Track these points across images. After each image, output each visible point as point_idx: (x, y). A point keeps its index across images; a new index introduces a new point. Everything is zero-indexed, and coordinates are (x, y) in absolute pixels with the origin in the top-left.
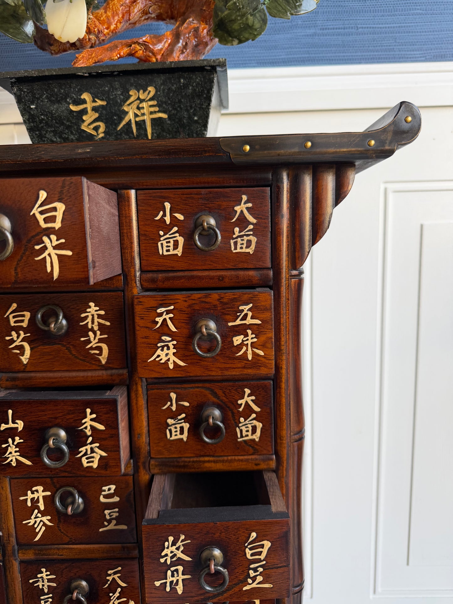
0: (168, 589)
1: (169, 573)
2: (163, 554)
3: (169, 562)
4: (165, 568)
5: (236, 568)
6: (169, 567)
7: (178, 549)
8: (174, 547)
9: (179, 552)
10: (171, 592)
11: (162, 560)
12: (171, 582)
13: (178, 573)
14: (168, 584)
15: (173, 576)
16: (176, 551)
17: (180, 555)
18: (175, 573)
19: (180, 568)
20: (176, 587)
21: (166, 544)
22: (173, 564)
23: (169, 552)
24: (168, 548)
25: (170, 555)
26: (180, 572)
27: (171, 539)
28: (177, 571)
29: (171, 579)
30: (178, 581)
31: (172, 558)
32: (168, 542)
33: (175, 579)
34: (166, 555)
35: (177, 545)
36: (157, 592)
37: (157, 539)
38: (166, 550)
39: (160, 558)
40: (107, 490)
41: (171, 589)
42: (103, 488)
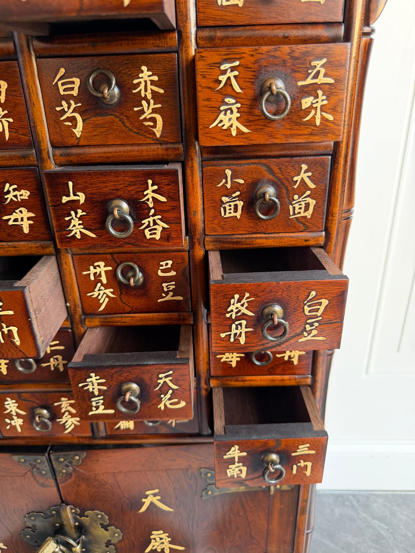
0: (232, 340)
1: (234, 326)
2: (229, 310)
3: (234, 317)
4: (230, 322)
6: (234, 321)
7: (242, 305)
8: (239, 304)
9: (244, 308)
10: (235, 342)
11: (228, 315)
12: (235, 334)
13: (241, 327)
14: (232, 336)
15: (237, 328)
16: (241, 307)
17: (244, 311)
18: (239, 326)
19: (244, 322)
20: (239, 338)
21: (232, 301)
22: (238, 319)
23: (235, 308)
24: (233, 304)
25: (235, 311)
26: (244, 326)
27: (237, 296)
28: (240, 324)
29: (236, 331)
30: (241, 333)
31: (237, 313)
32: (234, 299)
33: (238, 332)
34: (232, 311)
35: (242, 302)
36: (222, 342)
37: (224, 296)
38: (232, 306)
39: (226, 314)
40: (164, 265)
41: (235, 340)
42: (161, 263)
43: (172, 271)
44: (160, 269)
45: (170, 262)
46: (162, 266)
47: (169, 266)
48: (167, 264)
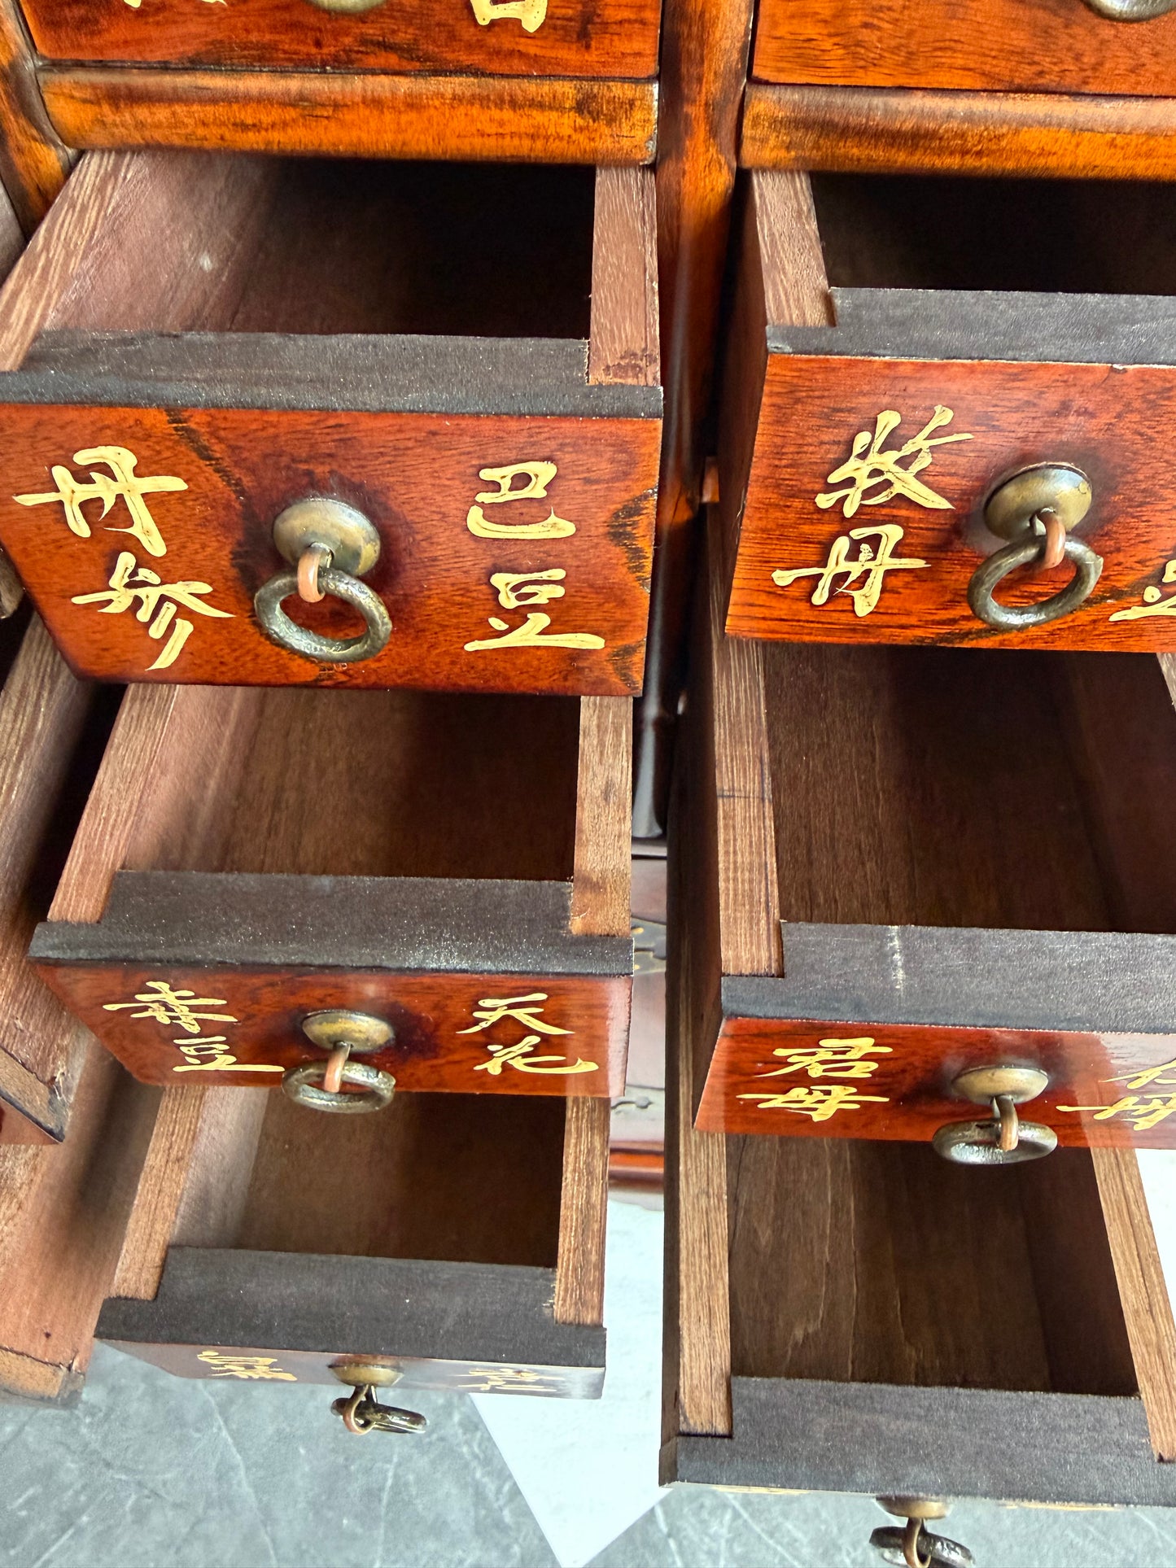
0: (820, 597)
1: (842, 545)
2: (834, 478)
3: (849, 510)
4: (828, 528)
5: (1118, 550)
6: (846, 526)
7: (904, 463)
8: (894, 455)
9: (909, 476)
10: (830, 607)
11: (824, 501)
12: (840, 578)
13: (875, 551)
14: (825, 584)
15: (853, 555)
16: (897, 469)
17: (908, 485)
18: (865, 547)
19: (892, 534)
20: (855, 594)
21: (863, 439)
22: (866, 517)
23: (867, 470)
24: (863, 456)
25: (865, 483)
26: (886, 547)
27: (889, 420)
28: (875, 541)
29: (844, 566)
30: (867, 573)
31: (868, 493)
32: (873, 433)
33: (856, 569)
34: (850, 482)
35: (908, 449)
36: (774, 603)
37: (827, 417)
38: (853, 462)
39: (817, 493)
40: (506, 484)
41: (832, 597)
42: (487, 474)
43: (553, 518)
44: (482, 505)
45: (544, 472)
46: (495, 487)
47: (536, 491)
48: (522, 480)
